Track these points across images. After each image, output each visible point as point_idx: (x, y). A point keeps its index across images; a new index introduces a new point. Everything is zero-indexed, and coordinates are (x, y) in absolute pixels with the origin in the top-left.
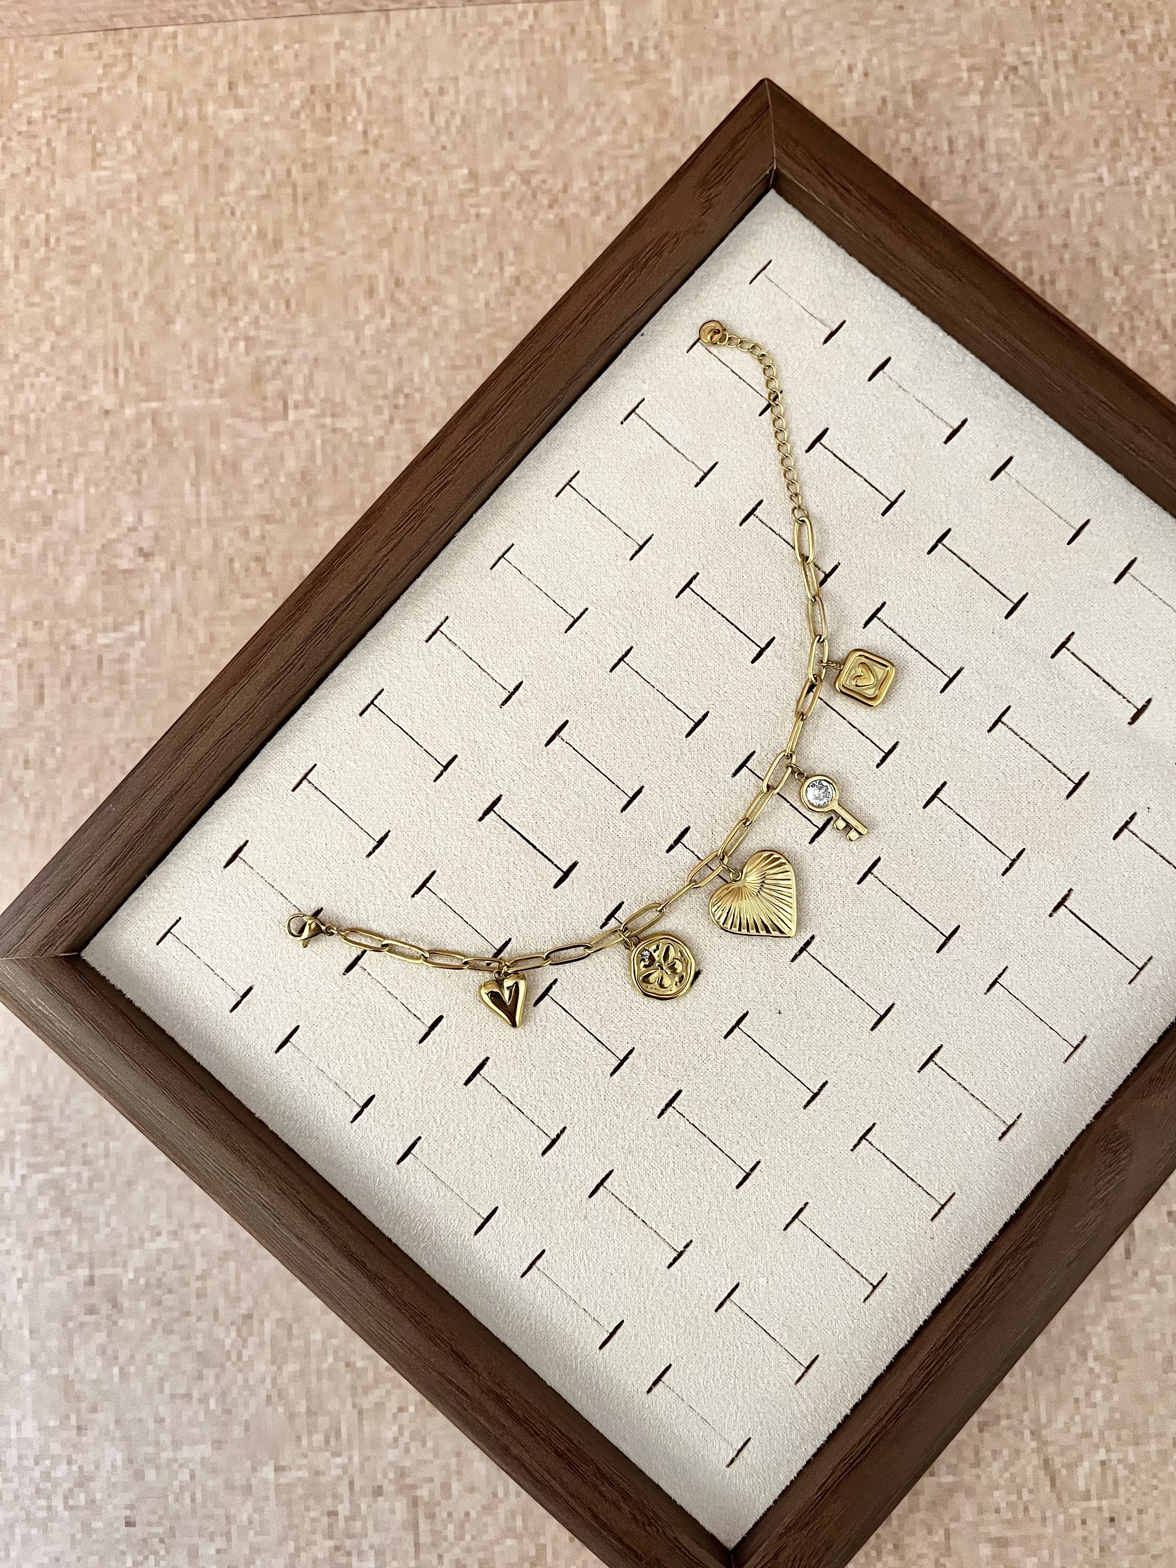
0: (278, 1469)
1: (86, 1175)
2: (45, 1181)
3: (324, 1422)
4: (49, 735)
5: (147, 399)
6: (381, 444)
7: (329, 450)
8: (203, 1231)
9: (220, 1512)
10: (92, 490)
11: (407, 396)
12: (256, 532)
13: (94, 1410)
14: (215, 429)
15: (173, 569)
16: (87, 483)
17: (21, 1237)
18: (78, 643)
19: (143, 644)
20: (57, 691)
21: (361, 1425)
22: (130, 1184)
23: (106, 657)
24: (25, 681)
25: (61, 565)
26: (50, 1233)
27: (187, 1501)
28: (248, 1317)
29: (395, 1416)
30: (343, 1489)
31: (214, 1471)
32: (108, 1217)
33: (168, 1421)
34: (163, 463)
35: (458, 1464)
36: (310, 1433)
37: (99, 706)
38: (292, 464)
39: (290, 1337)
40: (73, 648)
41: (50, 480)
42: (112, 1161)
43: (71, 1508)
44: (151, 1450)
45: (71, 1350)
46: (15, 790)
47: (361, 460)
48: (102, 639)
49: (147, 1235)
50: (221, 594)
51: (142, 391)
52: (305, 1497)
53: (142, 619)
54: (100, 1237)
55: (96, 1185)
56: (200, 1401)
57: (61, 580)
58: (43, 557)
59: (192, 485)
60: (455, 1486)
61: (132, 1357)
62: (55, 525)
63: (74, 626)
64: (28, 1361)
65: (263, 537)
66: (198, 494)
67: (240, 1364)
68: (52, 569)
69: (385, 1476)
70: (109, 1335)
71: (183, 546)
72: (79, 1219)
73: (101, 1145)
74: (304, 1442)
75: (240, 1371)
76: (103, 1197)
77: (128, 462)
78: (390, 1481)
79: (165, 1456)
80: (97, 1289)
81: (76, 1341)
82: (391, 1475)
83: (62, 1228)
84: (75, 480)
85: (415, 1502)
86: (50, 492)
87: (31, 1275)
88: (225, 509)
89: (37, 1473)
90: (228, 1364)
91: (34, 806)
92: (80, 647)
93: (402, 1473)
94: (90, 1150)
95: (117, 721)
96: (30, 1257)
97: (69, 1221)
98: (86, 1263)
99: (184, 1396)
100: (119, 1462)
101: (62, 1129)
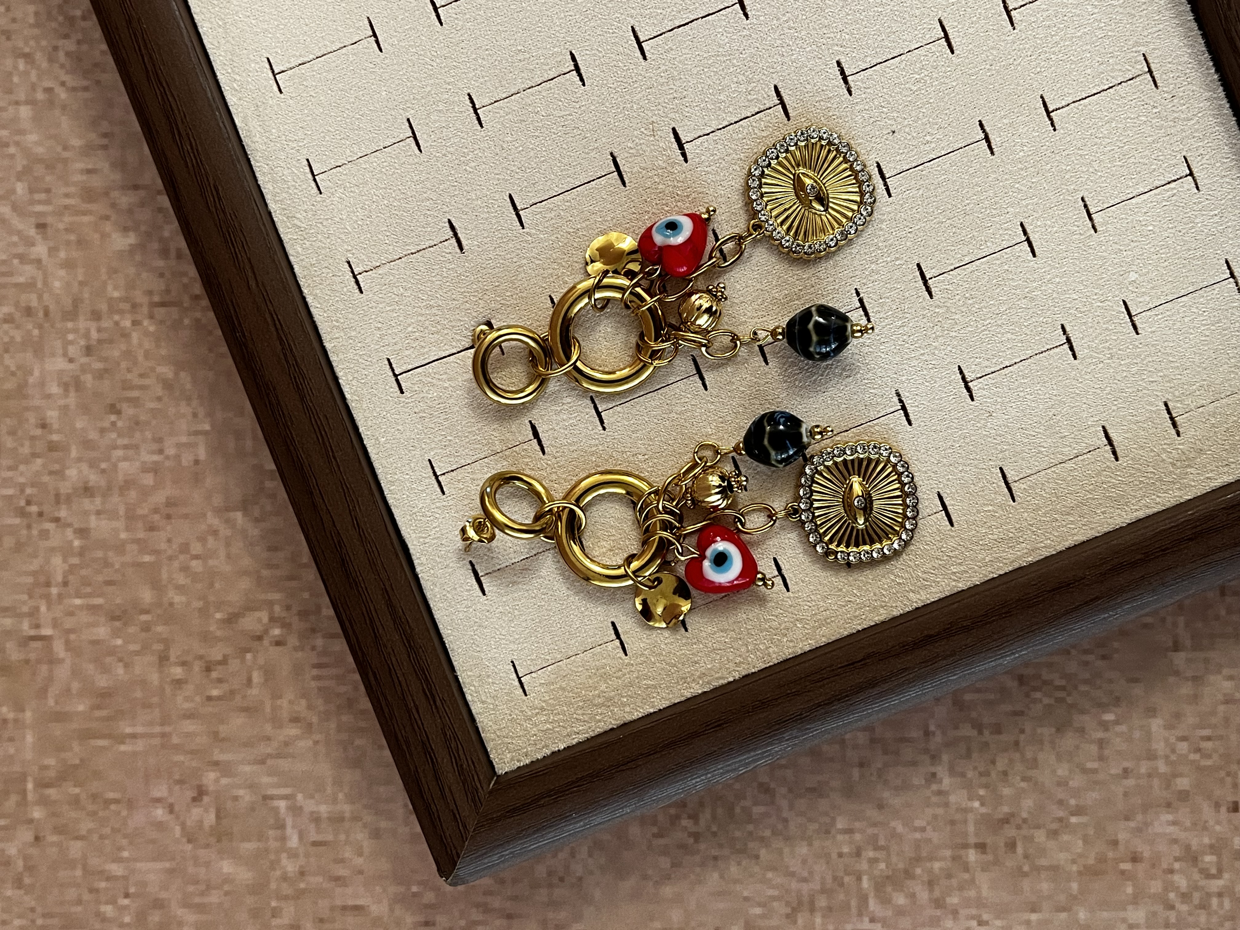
0: (1176, 647)
1: (871, 854)
2: (876, 897)
4: (399, 900)
5: (24, 792)
6: (82, 532)
7: (88, 590)
8: (932, 728)
9: (1222, 708)
10: (126, 854)
11: (29, 503)
12: (178, 672)
13: (1115, 843)
14: (60, 717)
15: (217, 763)
16: (119, 860)
17: (934, 922)
18: (297, 869)
19: (300, 797)
20: (349, 890)
23: (314, 836)
25: (209, 887)
26: (931, 891)
27: (1208, 745)
31: (1178, 716)
32: (916, 829)
33: (1126, 764)
34: (97, 775)
38: (102, 632)
40: (302, 874)
41: (113, 902)
43: (1220, 871)
44: (1156, 782)
45: (1055, 869)
47: (100, 554)
48: (294, 842)
49: (934, 787)
50: (246, 710)
51: (14, 798)
52: (1205, 619)
53: (272, 798)
54: (935, 837)
55: (882, 842)
56: (1106, 729)
57: (226, 888)
58: (201, 908)
59: (124, 743)
61: (1061, 802)
62: (163, 895)
63: (278, 873)
64: (1063, 915)
65: (183, 664)
66: (134, 736)
67: (1069, 688)
68: (214, 898)
70: (1038, 827)
71: (192, 752)
72: (917, 860)
73: (840, 837)
75: (1076, 687)
76: (894, 835)
77: (94, 814)
79: (1163, 768)
80: (989, 840)
81: (1043, 862)
83: (926, 878)
84: (114, 874)
86: (126, 902)
87: (974, 912)
88: (150, 706)
89: (1184, 907)
90: (1069, 700)
91: (476, 915)
92: (301, 866)
94: (846, 850)
96: (955, 913)
97: (918, 871)
98: (962, 852)
99: (1101, 747)
100: (1170, 817)
101: (823, 879)
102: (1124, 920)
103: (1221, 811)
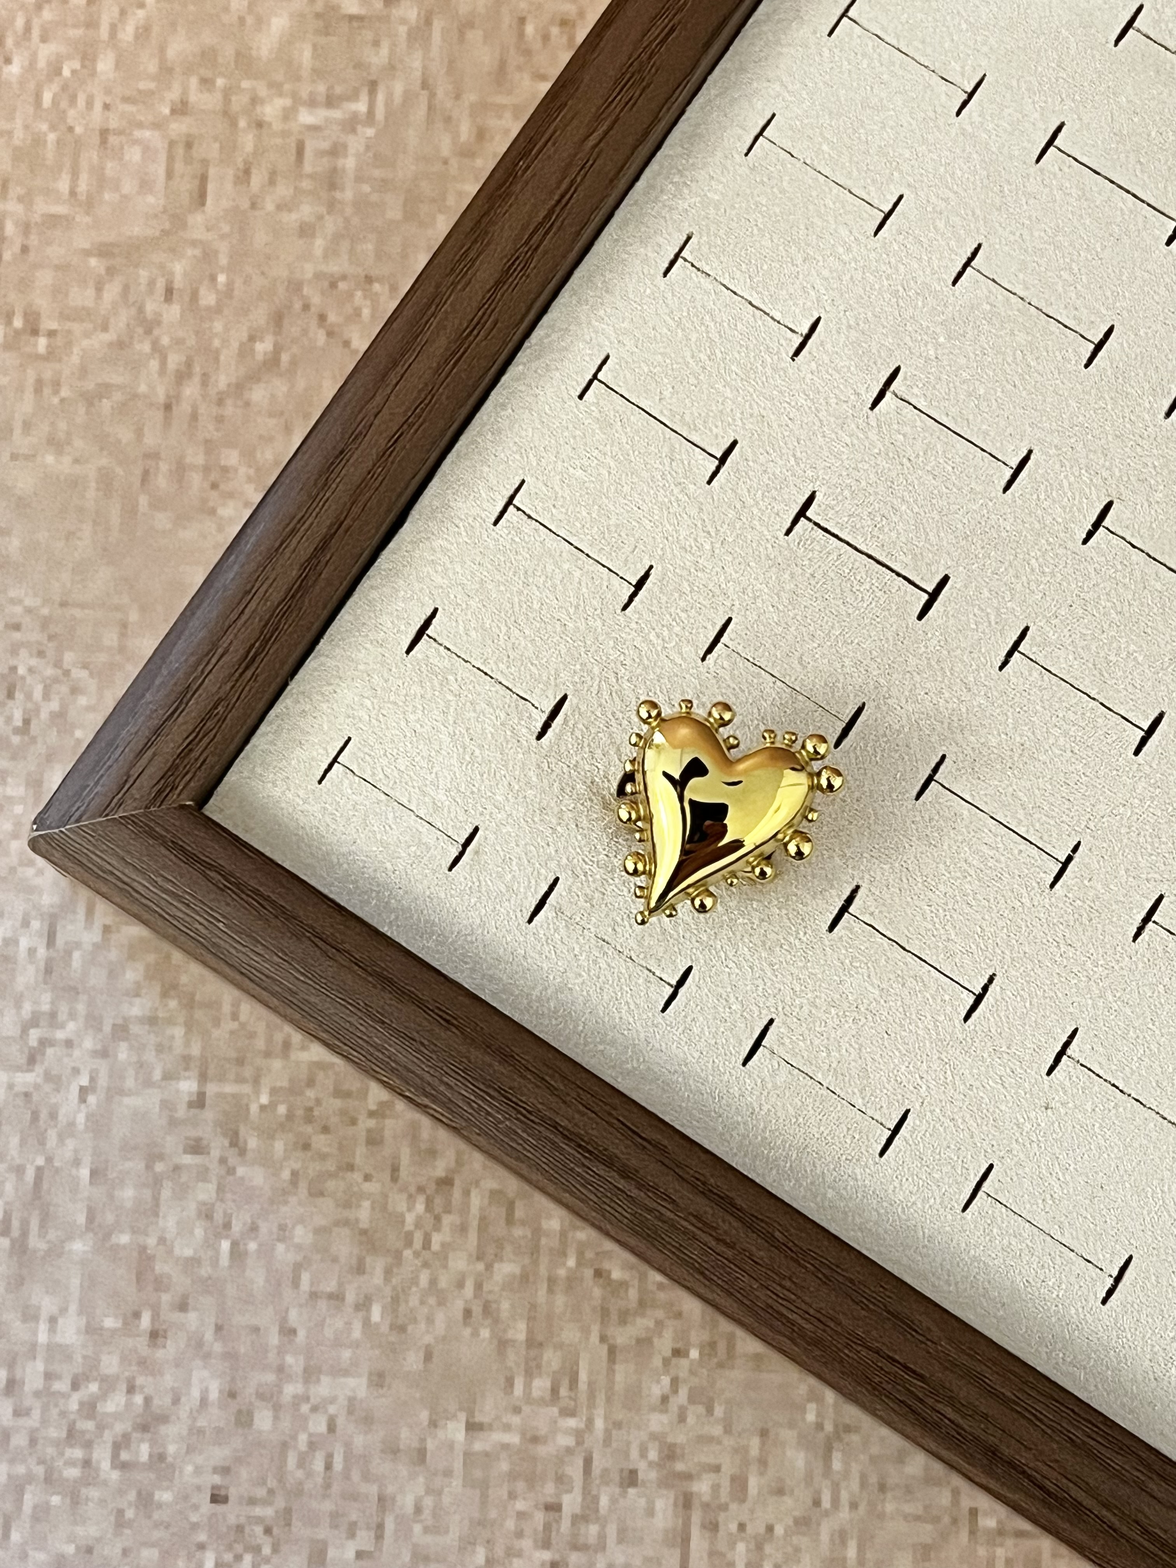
0: (473, 1427)
3: (552, 1359)
4: (208, 255)
9: (373, 1490)
13: (183, 1306)
15: (428, 22)
17: (93, 1021)
18: (267, 119)
19: (370, 132)
20: (229, 186)
21: (611, 1371)
23: (312, 146)
24: (179, 166)
26: (142, 1020)
27: (319, 1465)
28: (446, 1182)
29: (666, 1362)
30: (574, 1470)
31: (367, 1421)
33: (301, 1334)
35: (761, 1450)
36: (529, 1374)
37: (291, 218)
39: (510, 1220)
40: (260, 125)
43: (124, 1466)
44: (270, 1377)
45: (155, 1208)
46: (148, 332)
48: (306, 117)
50: (502, 68)
52: (513, 1476)
53: (372, 93)
54: (220, 1034)
56: (358, 1307)
57: (250, 20)
60: (753, 1483)
61: (254, 1228)
63: (263, 91)
64: (81, 1219)
67: (426, 1254)
69: (643, 1453)
70: (220, 1189)
72: (190, 1004)
74: (519, 1389)
75: (426, 1265)
78: (651, 1464)
79: (291, 1390)
80: (208, 1115)
81: (166, 1193)
82: (653, 1455)
83: (161, 1014)
85: (686, 1502)
87: (103, 1081)
89: (73, 1405)
90: (408, 1253)
91: (174, 360)
92: (270, 124)
93: (670, 1453)
95: (319, 244)
96: (104, 1053)
97: (173, 1004)
98: (194, 1073)
99: (331, 1296)
100: (214, 1395)
102: (63, 1310)
103: (215, 1476)
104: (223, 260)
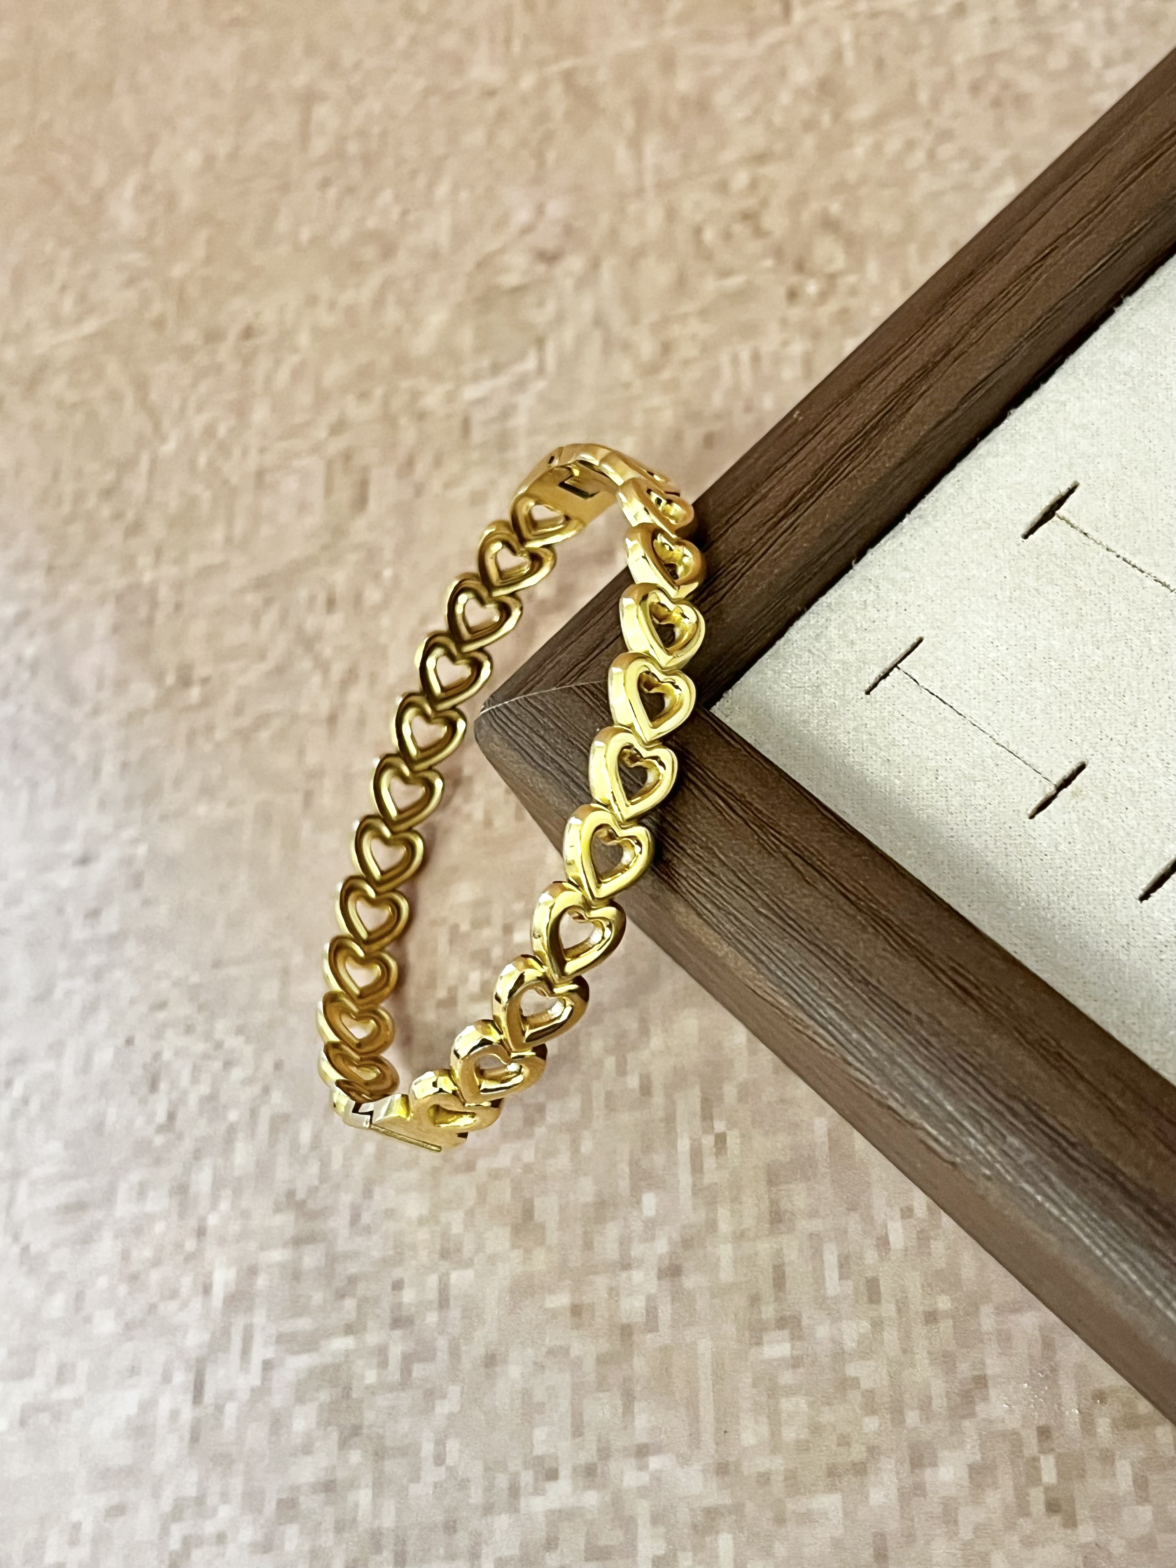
1: (396, 1352)
2: (312, 1373)
4: (372, 554)
8: (655, 1462)
10: (463, 195)
14: (668, 66)
15: (596, 266)
17: (252, 1501)
18: (430, 408)
19: (542, 385)
22: (491, 1361)
23: (478, 416)
24: (337, 481)
25: (407, 306)
26: (314, 1489)
32: (440, 1443)
34: (581, 131)
40: (421, 416)
41: (397, 199)
42: (455, 1313)
46: (309, 648)
47: (925, 40)
48: (471, 393)
49: (527, 1478)
50: (681, 282)
51: (549, 51)
53: (541, 349)
54: (421, 1490)
55: (418, 1370)
57: (406, 326)
58: (379, 303)
62: (401, 254)
63: (423, 385)
65: (754, 185)
66: (639, 157)
68: (393, 315)
71: (614, 232)
72: (379, 1454)
73: (433, 1280)
76: (431, 1395)
77: (524, 144)
83: (341, 1474)
84: (437, 188)
86: (396, 214)
88: (686, 164)
92: (433, 412)
94: (408, 1296)
96: (266, 1546)
101: (354, 1255)
104: (388, 555)
